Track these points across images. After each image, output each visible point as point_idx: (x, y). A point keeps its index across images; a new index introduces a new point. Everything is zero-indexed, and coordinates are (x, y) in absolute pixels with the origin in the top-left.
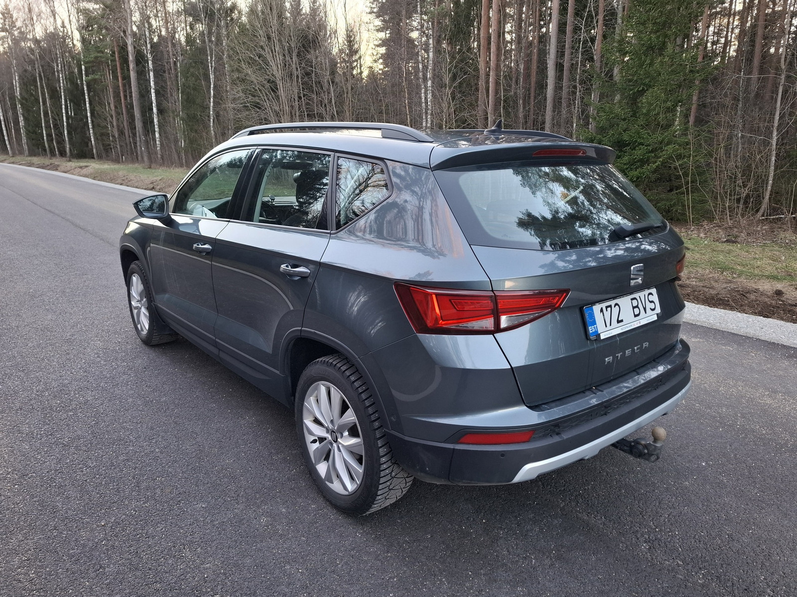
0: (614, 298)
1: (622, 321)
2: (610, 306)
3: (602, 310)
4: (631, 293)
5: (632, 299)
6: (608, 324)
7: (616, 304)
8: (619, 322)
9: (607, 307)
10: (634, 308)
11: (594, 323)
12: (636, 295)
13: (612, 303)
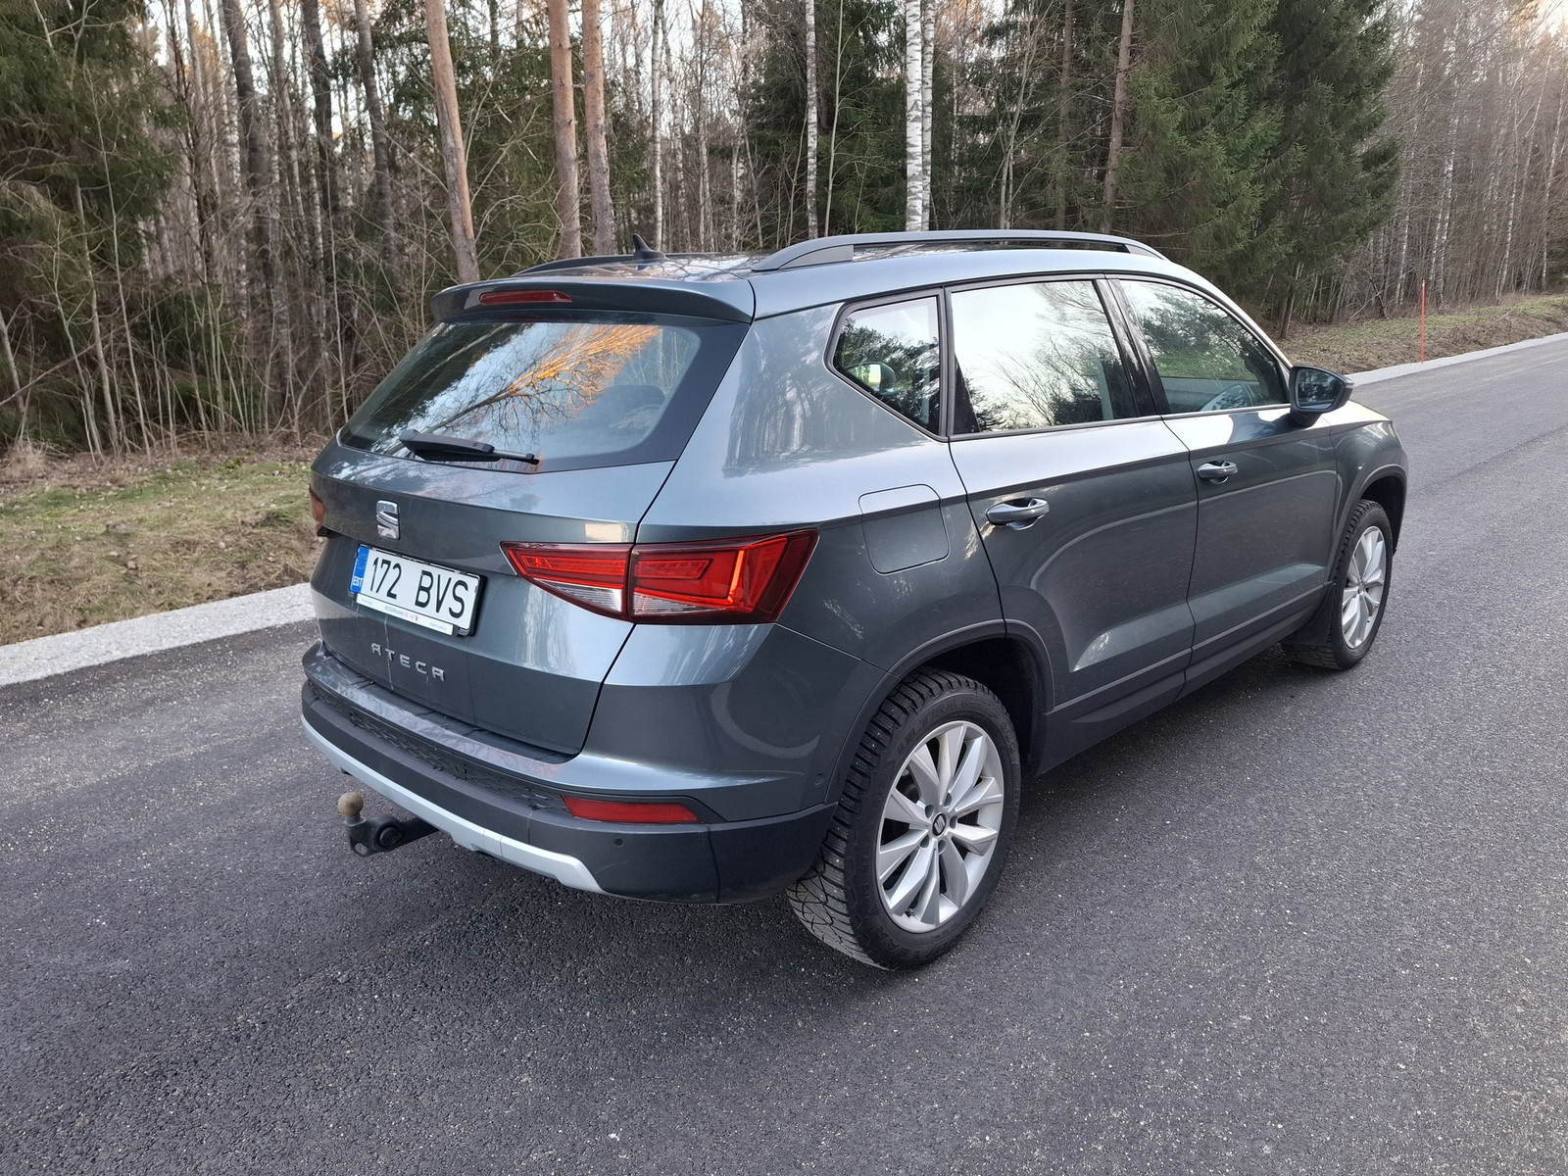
0: (400, 554)
1: (394, 596)
2: (388, 563)
3: (376, 563)
4: (429, 562)
5: (425, 573)
6: (375, 589)
7: (397, 566)
8: (390, 595)
9: (384, 562)
10: (421, 588)
11: (361, 574)
12: (435, 571)
13: (394, 560)
